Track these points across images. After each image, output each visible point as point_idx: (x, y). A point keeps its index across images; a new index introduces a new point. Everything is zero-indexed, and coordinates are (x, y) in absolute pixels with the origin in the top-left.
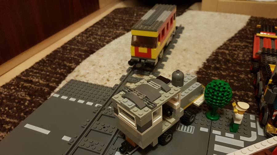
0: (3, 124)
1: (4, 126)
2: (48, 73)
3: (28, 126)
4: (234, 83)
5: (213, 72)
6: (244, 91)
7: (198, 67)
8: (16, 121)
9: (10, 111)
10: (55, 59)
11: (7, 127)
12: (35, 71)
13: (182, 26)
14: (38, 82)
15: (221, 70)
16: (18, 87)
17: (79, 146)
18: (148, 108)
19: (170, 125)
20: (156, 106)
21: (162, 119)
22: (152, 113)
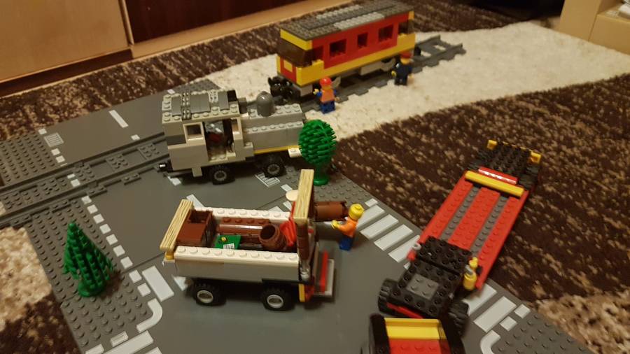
0: (95, 104)
1: (95, 106)
2: (191, 64)
3: (114, 113)
4: (419, 156)
5: (409, 132)
6: (417, 171)
7: (399, 118)
8: (109, 105)
9: (113, 93)
10: (218, 47)
11: (97, 107)
12: (181, 56)
13: (465, 47)
14: (171, 71)
15: (428, 134)
16: (145, 69)
17: (139, 148)
18: (180, 117)
19: (226, 159)
20: (190, 118)
21: (204, 143)
22: (184, 125)
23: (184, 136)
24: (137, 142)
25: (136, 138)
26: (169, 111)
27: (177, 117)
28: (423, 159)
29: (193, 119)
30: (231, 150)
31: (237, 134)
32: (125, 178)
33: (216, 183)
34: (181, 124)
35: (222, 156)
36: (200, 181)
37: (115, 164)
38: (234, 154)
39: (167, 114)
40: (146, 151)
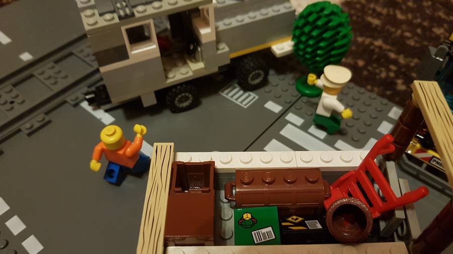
4: (409, 38)
5: (379, 9)
15: (401, 9)
17: (35, 73)
18: (115, 15)
19: (191, 74)
20: (133, 15)
21: (158, 54)
22: (123, 29)
23: (124, 46)
24: (31, 64)
25: (26, 57)
26: (92, 7)
27: (108, 16)
28: (416, 42)
29: (137, 15)
30: (195, 59)
31: (206, 33)
32: (25, 125)
33: (176, 110)
34: (116, 28)
35: (183, 70)
36: (153, 111)
37: (6, 103)
38: (200, 65)
39: (89, 12)
40: (46, 75)
